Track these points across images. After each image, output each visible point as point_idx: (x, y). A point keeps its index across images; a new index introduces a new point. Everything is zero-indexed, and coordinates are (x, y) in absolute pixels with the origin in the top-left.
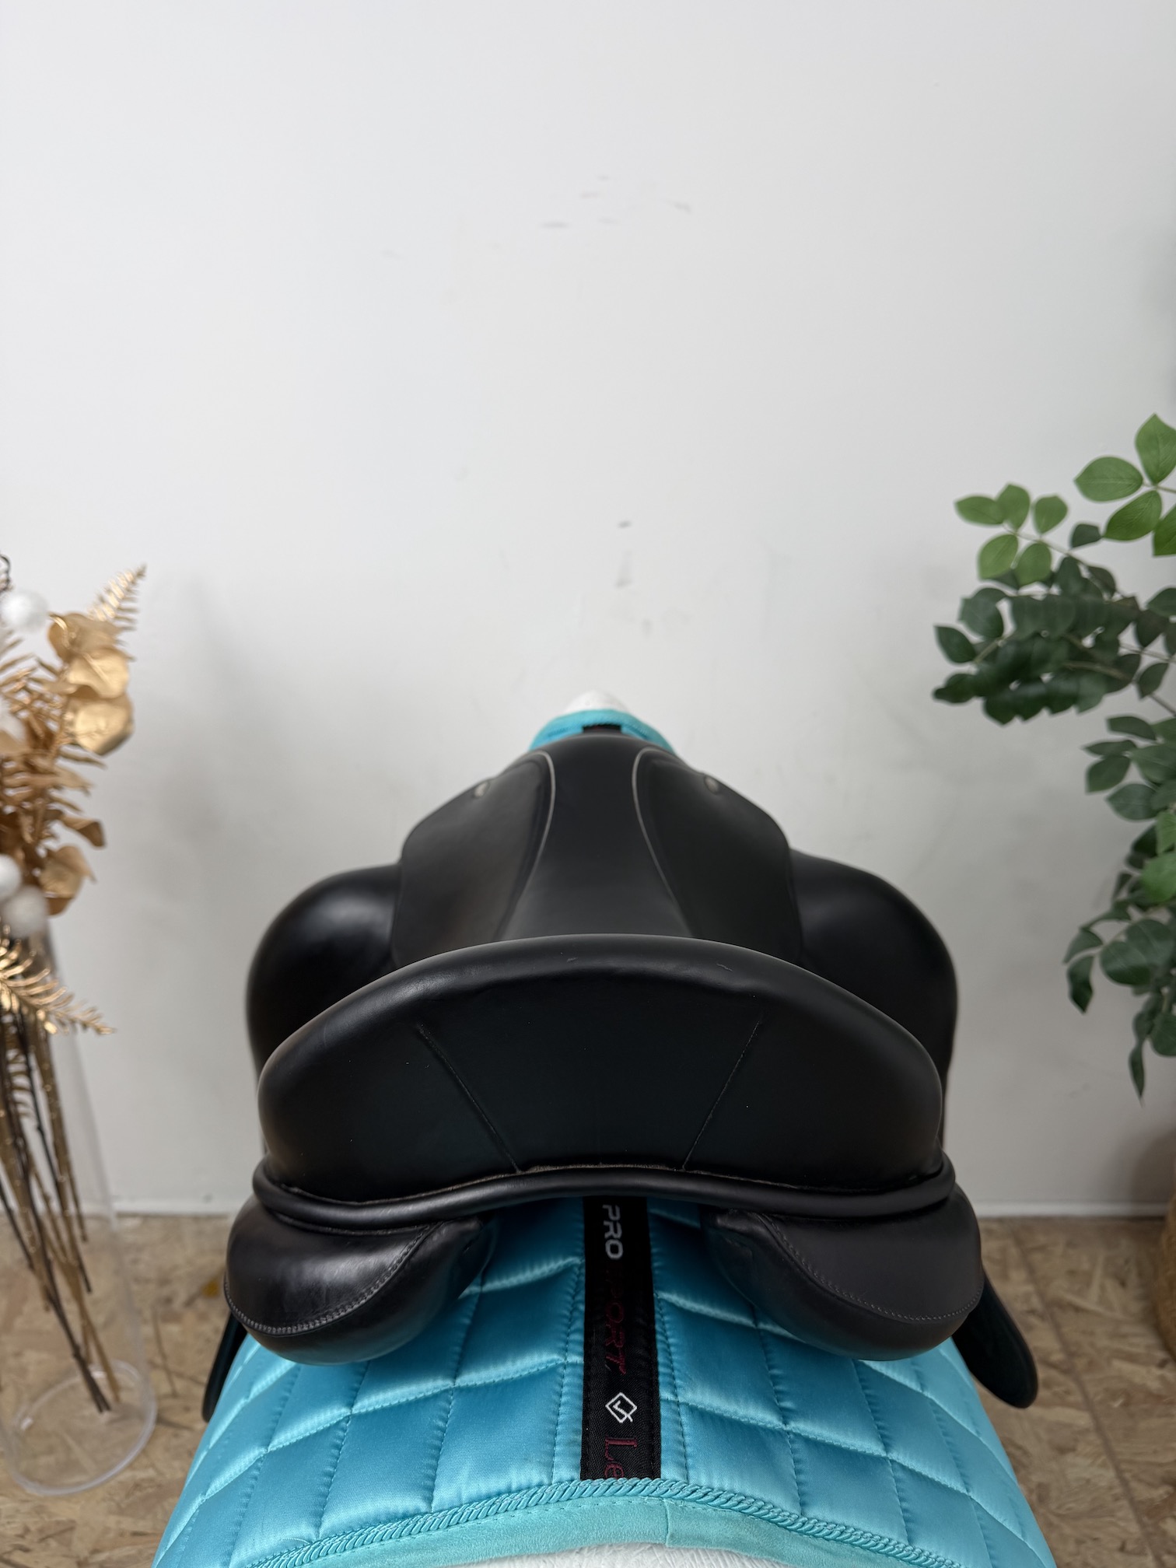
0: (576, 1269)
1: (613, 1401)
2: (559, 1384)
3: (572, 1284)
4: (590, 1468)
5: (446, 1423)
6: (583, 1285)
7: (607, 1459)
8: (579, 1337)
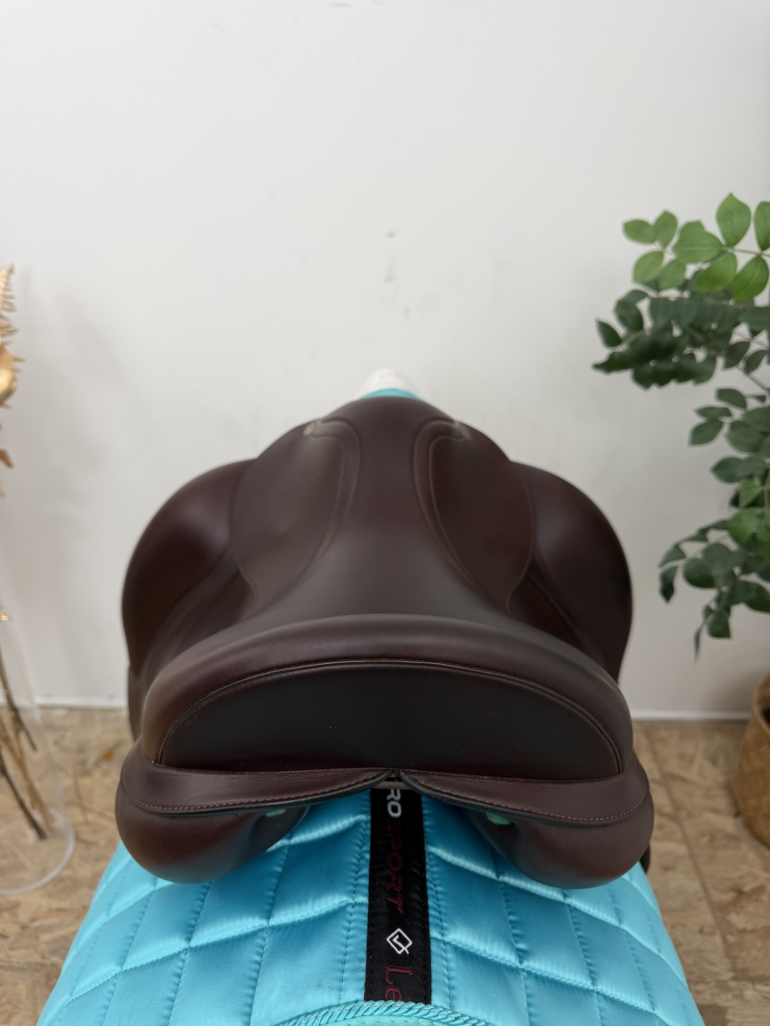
0: (363, 825)
1: (393, 935)
2: (348, 921)
3: (360, 836)
4: (372, 993)
5: (262, 956)
6: (368, 838)
7: (387, 983)
8: (365, 881)
